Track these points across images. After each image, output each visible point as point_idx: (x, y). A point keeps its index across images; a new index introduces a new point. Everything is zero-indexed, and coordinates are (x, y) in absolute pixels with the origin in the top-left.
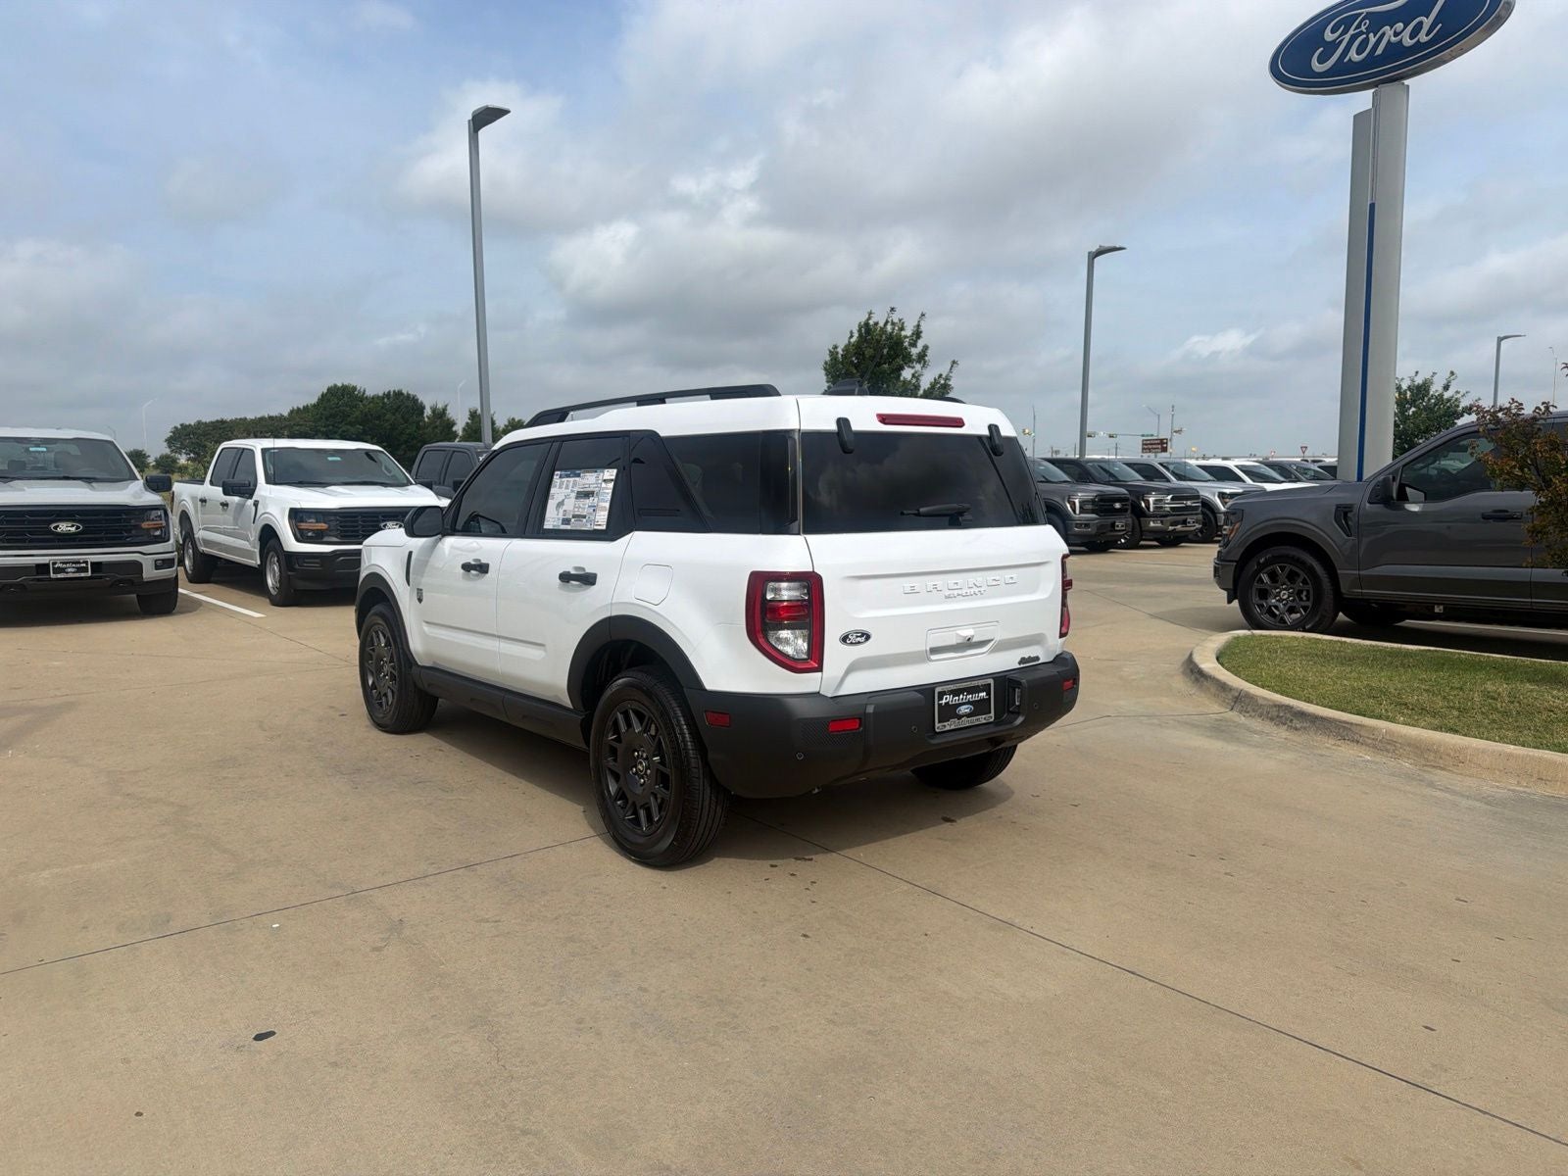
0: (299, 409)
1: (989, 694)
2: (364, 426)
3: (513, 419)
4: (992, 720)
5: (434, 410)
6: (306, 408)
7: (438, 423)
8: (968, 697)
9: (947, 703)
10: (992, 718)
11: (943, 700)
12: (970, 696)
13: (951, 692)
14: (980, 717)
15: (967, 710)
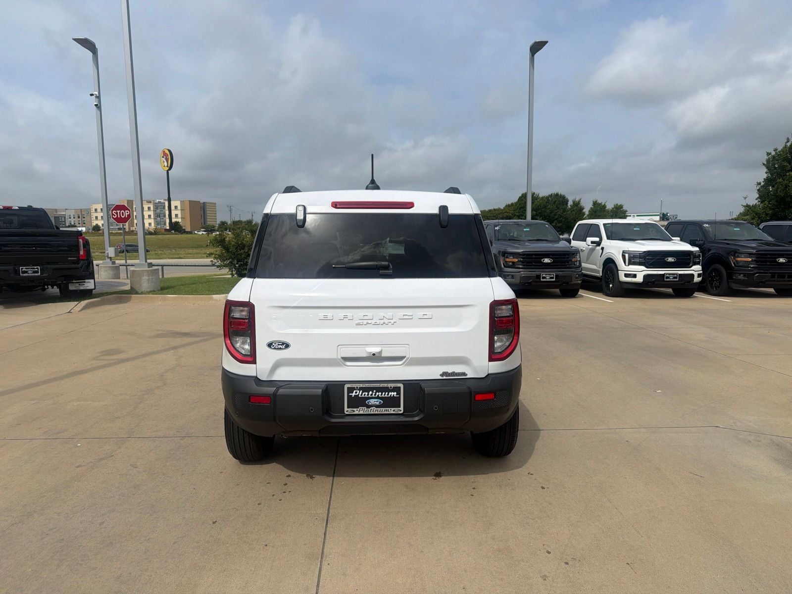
0: (509, 205)
1: (399, 393)
2: (536, 212)
3: (617, 204)
4: (402, 412)
5: (574, 202)
6: (512, 204)
7: (575, 209)
8: (377, 394)
9: (357, 396)
10: (401, 411)
11: (353, 393)
12: (380, 393)
13: (360, 389)
14: (390, 409)
15: (376, 403)
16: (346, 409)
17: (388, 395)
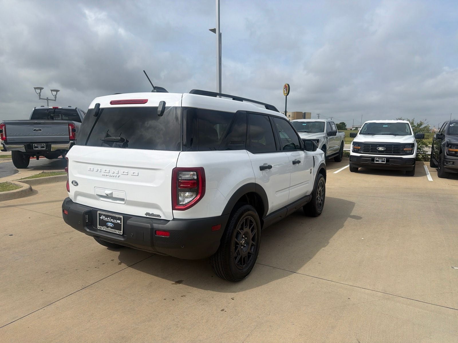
1: (121, 222)
8: (111, 220)
9: (103, 219)
10: (121, 233)
11: (101, 217)
12: (113, 220)
13: (104, 215)
14: (117, 230)
15: (111, 225)
16: (98, 226)
17: (116, 221)
